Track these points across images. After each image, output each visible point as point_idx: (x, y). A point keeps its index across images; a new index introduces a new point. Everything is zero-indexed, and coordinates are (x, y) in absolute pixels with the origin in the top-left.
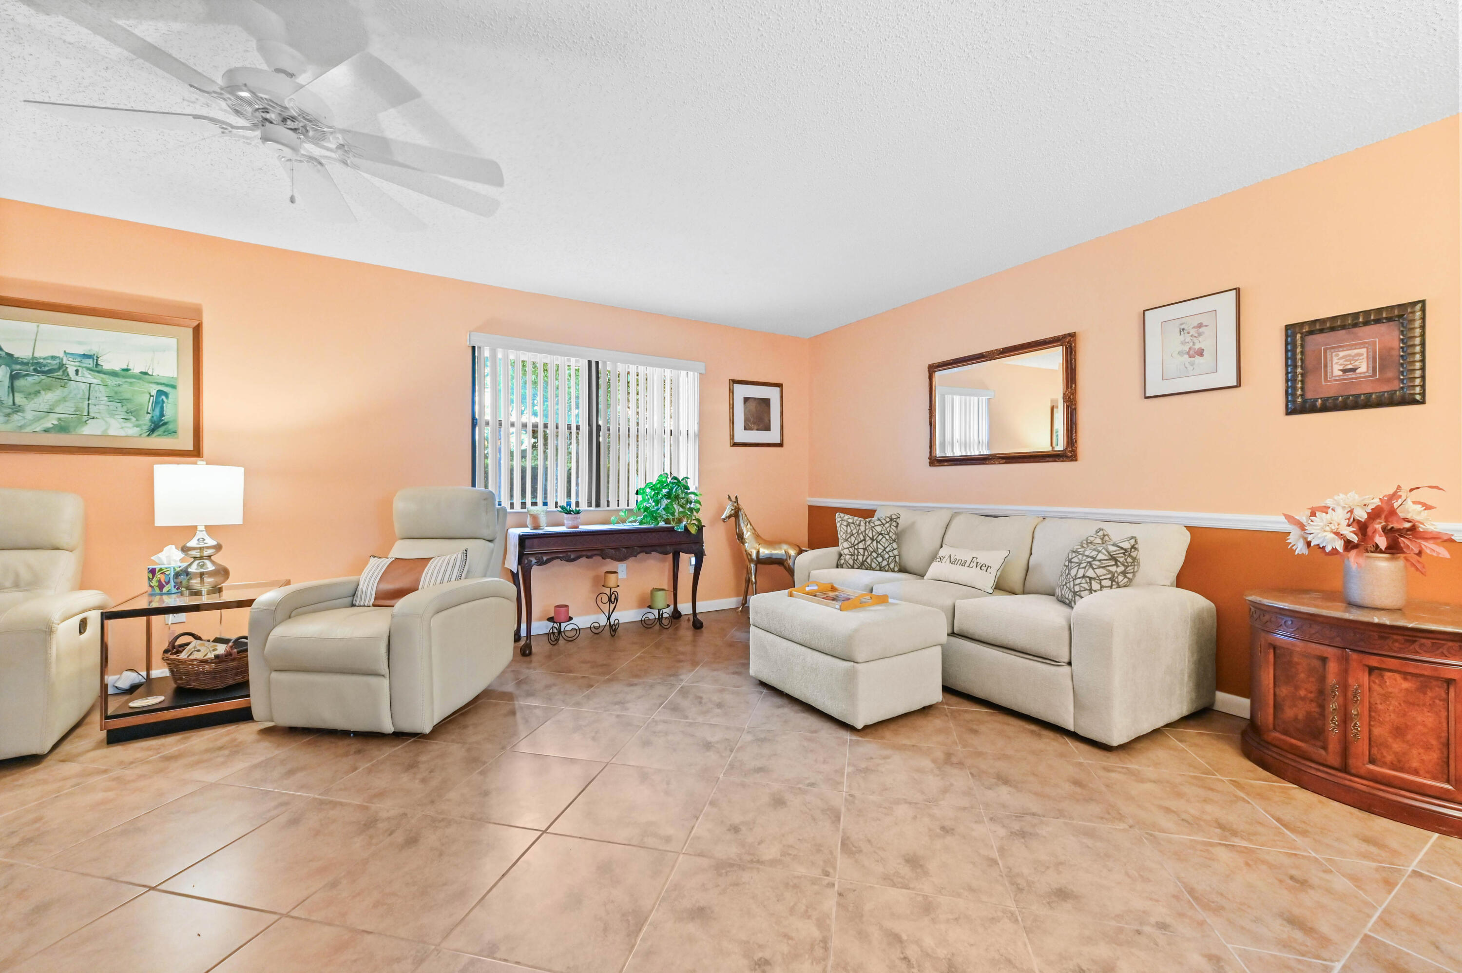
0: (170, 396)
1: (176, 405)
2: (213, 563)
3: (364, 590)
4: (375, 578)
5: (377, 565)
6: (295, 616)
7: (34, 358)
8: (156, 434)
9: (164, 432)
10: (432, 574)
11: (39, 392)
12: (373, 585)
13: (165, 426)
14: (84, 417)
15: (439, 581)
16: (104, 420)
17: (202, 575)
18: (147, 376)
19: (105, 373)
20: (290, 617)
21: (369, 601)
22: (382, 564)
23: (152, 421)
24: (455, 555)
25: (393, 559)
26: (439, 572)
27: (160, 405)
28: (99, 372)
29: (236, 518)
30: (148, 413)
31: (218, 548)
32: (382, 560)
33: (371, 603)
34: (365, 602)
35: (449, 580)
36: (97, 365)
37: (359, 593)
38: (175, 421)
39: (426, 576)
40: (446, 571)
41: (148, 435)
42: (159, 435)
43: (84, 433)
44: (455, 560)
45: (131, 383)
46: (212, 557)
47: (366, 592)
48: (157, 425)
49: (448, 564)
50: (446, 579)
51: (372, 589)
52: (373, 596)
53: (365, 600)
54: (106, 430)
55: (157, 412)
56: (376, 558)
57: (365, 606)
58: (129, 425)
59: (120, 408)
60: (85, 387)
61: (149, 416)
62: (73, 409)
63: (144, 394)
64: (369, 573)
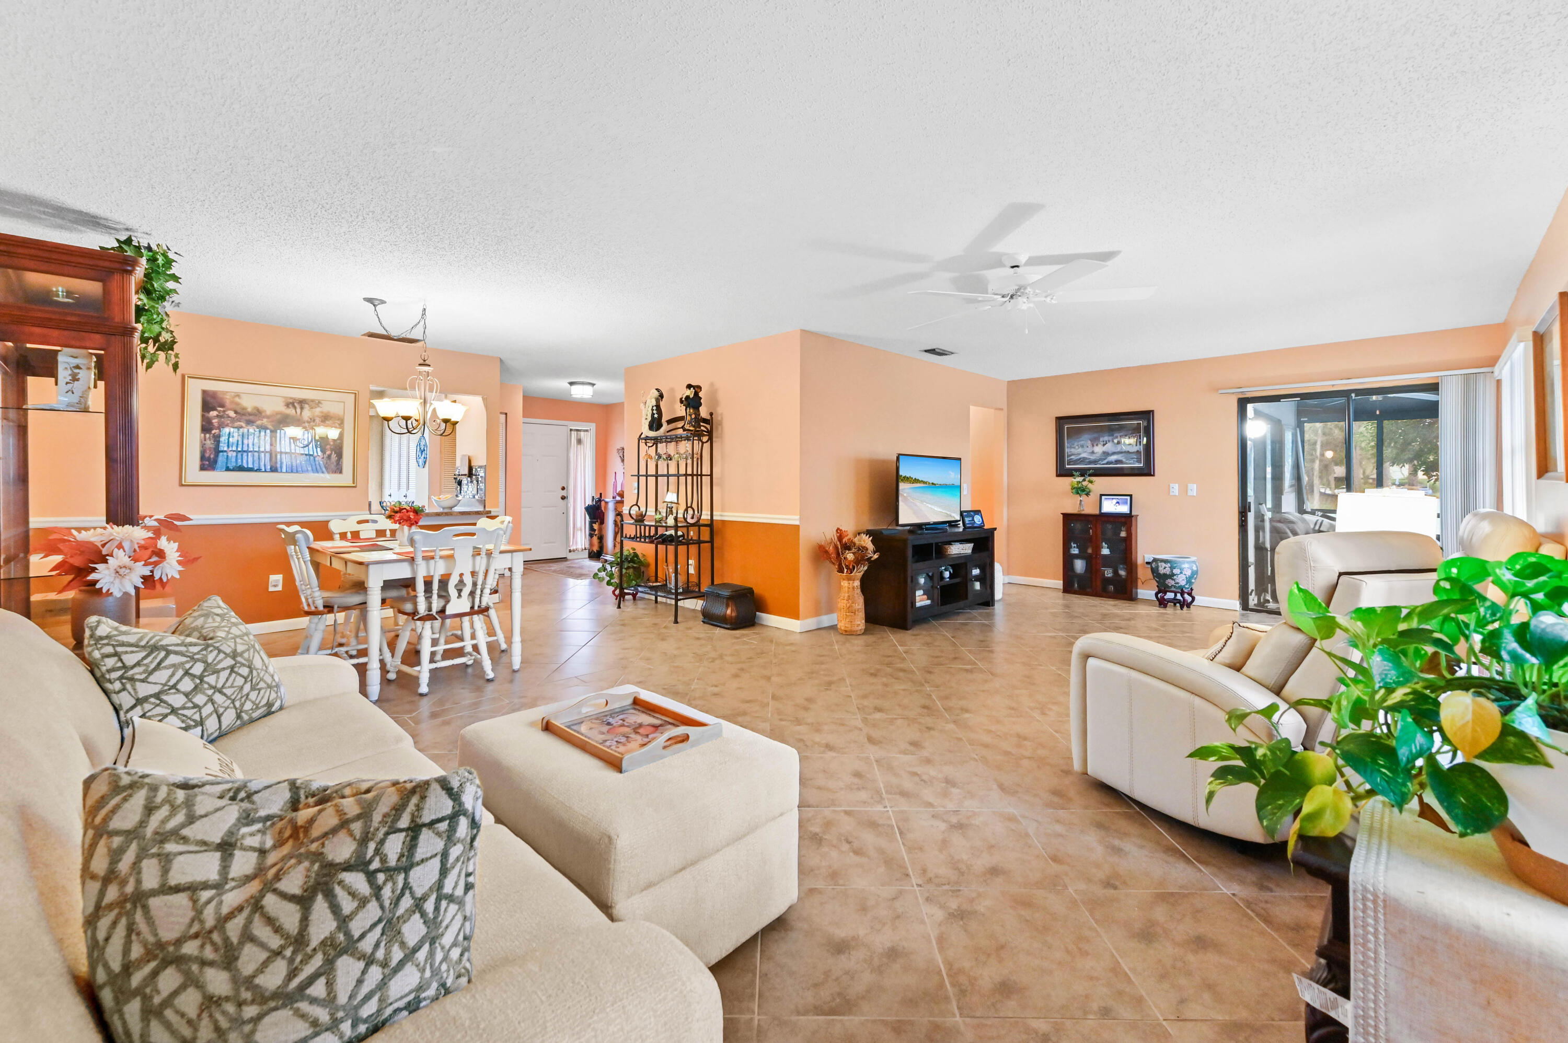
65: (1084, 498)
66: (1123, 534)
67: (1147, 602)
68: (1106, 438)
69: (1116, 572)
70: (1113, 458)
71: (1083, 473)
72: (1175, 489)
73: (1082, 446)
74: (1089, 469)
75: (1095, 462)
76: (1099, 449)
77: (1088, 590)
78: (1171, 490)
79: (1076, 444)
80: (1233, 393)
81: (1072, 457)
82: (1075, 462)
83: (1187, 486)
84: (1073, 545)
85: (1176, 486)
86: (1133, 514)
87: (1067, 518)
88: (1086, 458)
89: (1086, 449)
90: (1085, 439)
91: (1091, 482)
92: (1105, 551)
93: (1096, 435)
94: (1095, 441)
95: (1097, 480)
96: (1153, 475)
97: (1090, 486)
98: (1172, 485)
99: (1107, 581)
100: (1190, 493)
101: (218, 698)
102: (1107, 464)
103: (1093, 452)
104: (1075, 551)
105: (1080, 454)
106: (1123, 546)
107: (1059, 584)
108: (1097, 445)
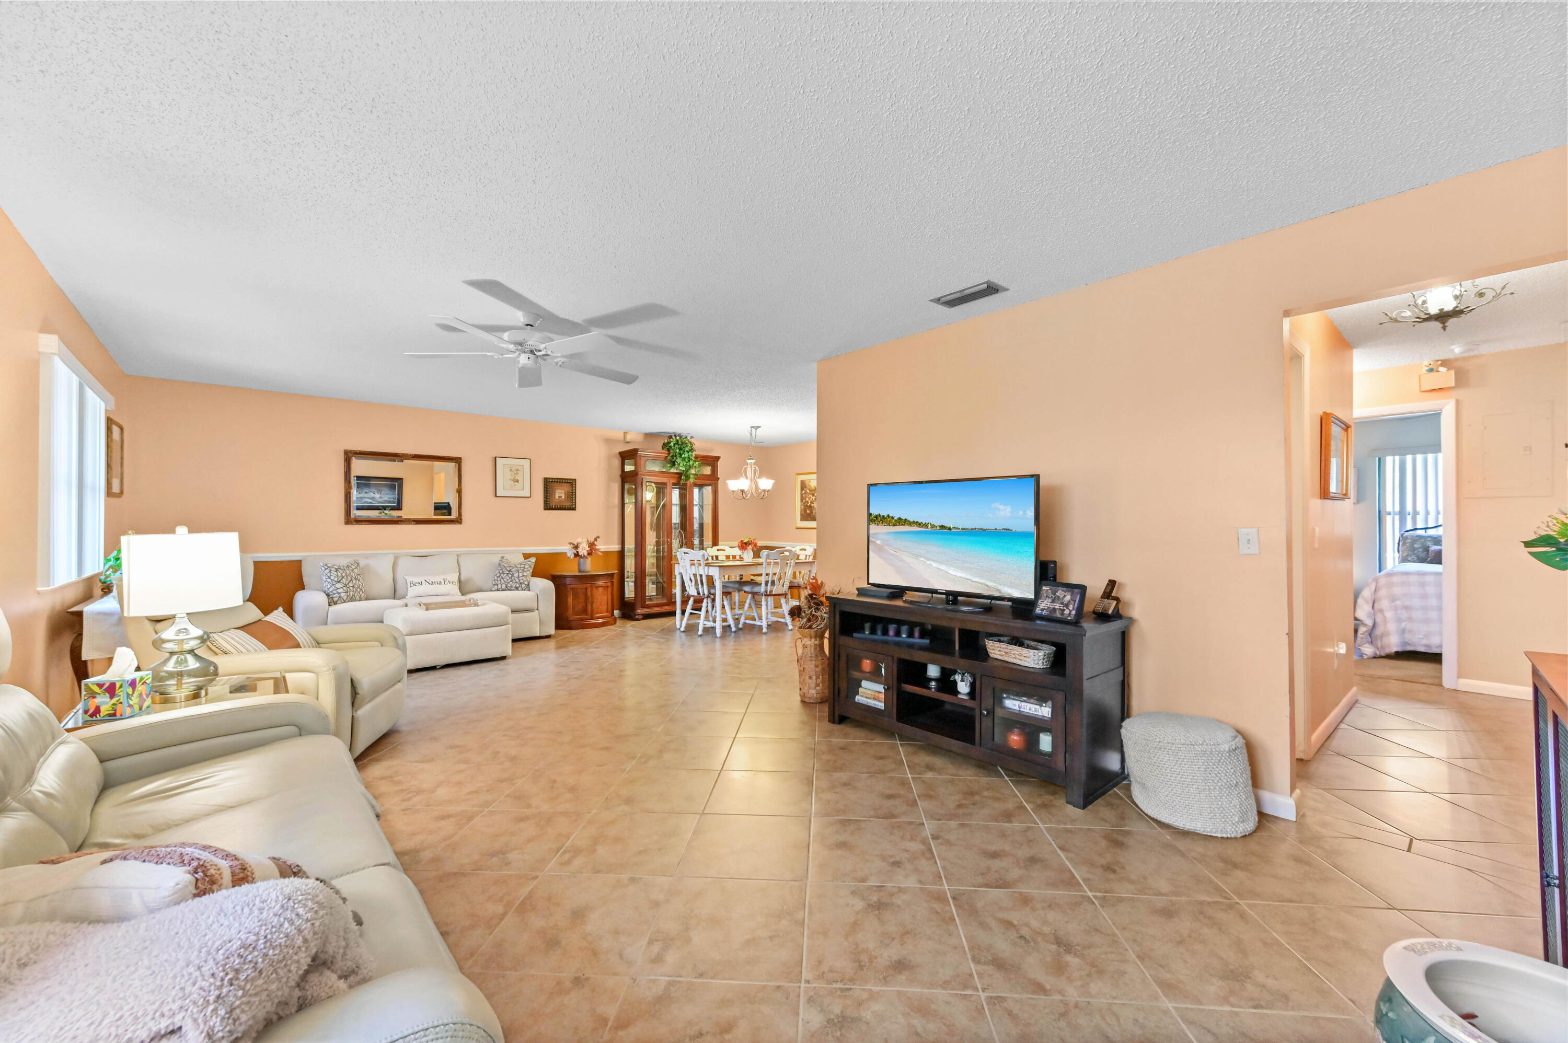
101: (502, 580)
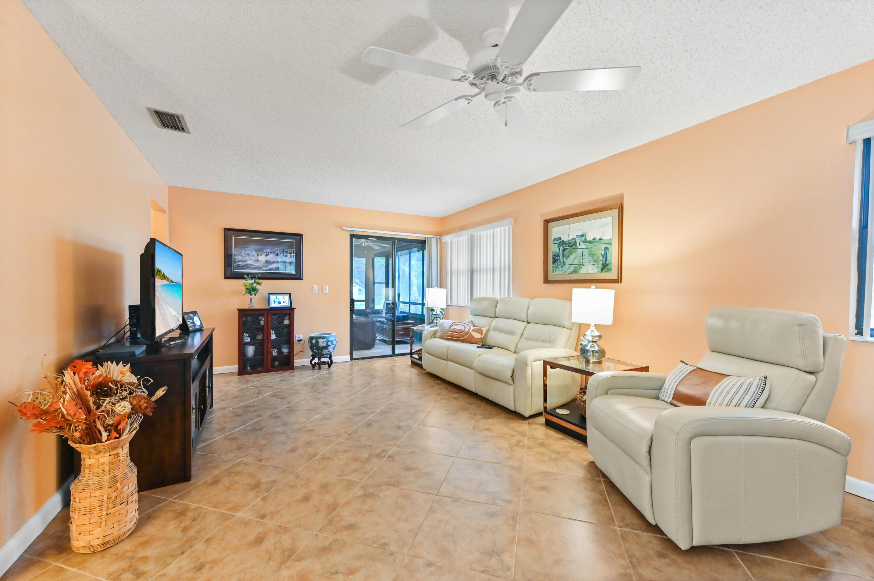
0: (609, 250)
1: (611, 254)
2: (598, 346)
3: (667, 388)
4: (676, 381)
5: (681, 369)
6: (611, 394)
7: (568, 241)
8: (604, 271)
9: (607, 270)
10: (721, 393)
11: (569, 256)
12: (673, 387)
13: (607, 267)
14: (581, 265)
15: (726, 402)
16: (587, 266)
17: (593, 351)
18: (601, 240)
19: (587, 243)
20: (607, 394)
21: (668, 399)
22: (685, 370)
23: (603, 264)
24: (752, 379)
25: (696, 368)
26: (728, 392)
27: (605, 255)
28: (586, 242)
29: (609, 321)
30: (601, 260)
31: (600, 337)
32: (687, 366)
33: (669, 401)
34: (665, 398)
35: (738, 405)
36: (585, 239)
37: (663, 389)
38: (611, 263)
39: (716, 392)
40: (736, 393)
41: (601, 272)
42: (605, 272)
43: (581, 273)
44: (750, 385)
45: (596, 245)
46: (597, 342)
47: (668, 390)
48: (605, 266)
49: (741, 387)
50: (734, 402)
51: (672, 389)
52: (672, 395)
53: (666, 397)
54: (587, 271)
55: (604, 259)
56: (683, 364)
57: (664, 401)
58: (595, 267)
59: (592, 260)
60: (581, 250)
61: (602, 261)
62: (578, 262)
63: (599, 250)
64: (673, 375)
65: (253, 296)
66: (286, 322)
67: (302, 368)
68: (268, 250)
69: (280, 352)
70: (274, 266)
71: (253, 276)
72: (316, 288)
73: (248, 255)
74: (257, 273)
75: (259, 268)
76: (263, 258)
77: (259, 369)
78: (314, 289)
79: (243, 252)
80: (347, 230)
81: (240, 263)
82: (243, 267)
83: (323, 287)
84: (245, 335)
85: (316, 287)
86: (293, 307)
87: (242, 312)
88: (252, 265)
89: (251, 257)
90: (251, 250)
91: (258, 284)
92: (273, 337)
93: (260, 247)
94: (259, 252)
95: (264, 282)
96: (302, 280)
97: (258, 287)
98: (314, 286)
99: (274, 359)
100: (324, 291)
102: (268, 270)
103: (258, 260)
104: (247, 340)
105: (246, 261)
106: (286, 331)
107: (235, 368)
108: (261, 255)
